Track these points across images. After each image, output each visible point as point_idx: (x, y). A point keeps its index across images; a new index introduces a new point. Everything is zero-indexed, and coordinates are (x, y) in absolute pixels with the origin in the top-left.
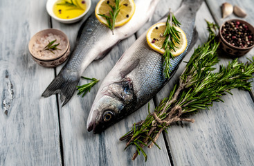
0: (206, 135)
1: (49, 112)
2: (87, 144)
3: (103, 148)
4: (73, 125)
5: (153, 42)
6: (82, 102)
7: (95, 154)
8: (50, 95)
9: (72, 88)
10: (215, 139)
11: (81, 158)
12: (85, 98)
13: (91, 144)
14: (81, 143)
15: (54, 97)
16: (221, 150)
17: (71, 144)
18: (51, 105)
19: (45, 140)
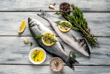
0: (93, 27)
1: (80, 68)
3: (94, 53)
4: (85, 61)
5: (67, 30)
6: (78, 57)
7: (95, 56)
8: (74, 67)
11: (96, 60)
12: (76, 56)
13: (92, 56)
14: (91, 59)
15: (74, 66)
16: (97, 24)
17: (91, 62)
18: (78, 67)
19: (89, 70)
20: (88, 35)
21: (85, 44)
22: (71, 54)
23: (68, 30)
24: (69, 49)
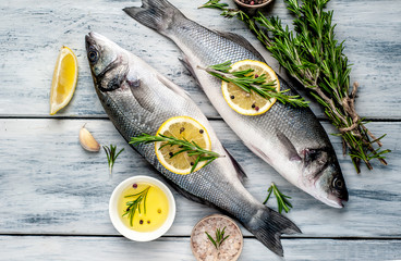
0: (373, 73)
1: (303, 249)
2: (353, 210)
3: (362, 193)
4: (326, 222)
5: (257, 109)
6: (299, 209)
7: (366, 203)
9: (277, 218)
10: (381, 64)
11: (368, 218)
12: (293, 204)
13: (354, 205)
14: (350, 216)
15: (283, 242)
16: (395, 61)
17: (349, 227)
18: (295, 246)
19: (338, 256)
20: (343, 125)
21: (329, 168)
22: (273, 195)
23: (262, 110)
24: (264, 176)
